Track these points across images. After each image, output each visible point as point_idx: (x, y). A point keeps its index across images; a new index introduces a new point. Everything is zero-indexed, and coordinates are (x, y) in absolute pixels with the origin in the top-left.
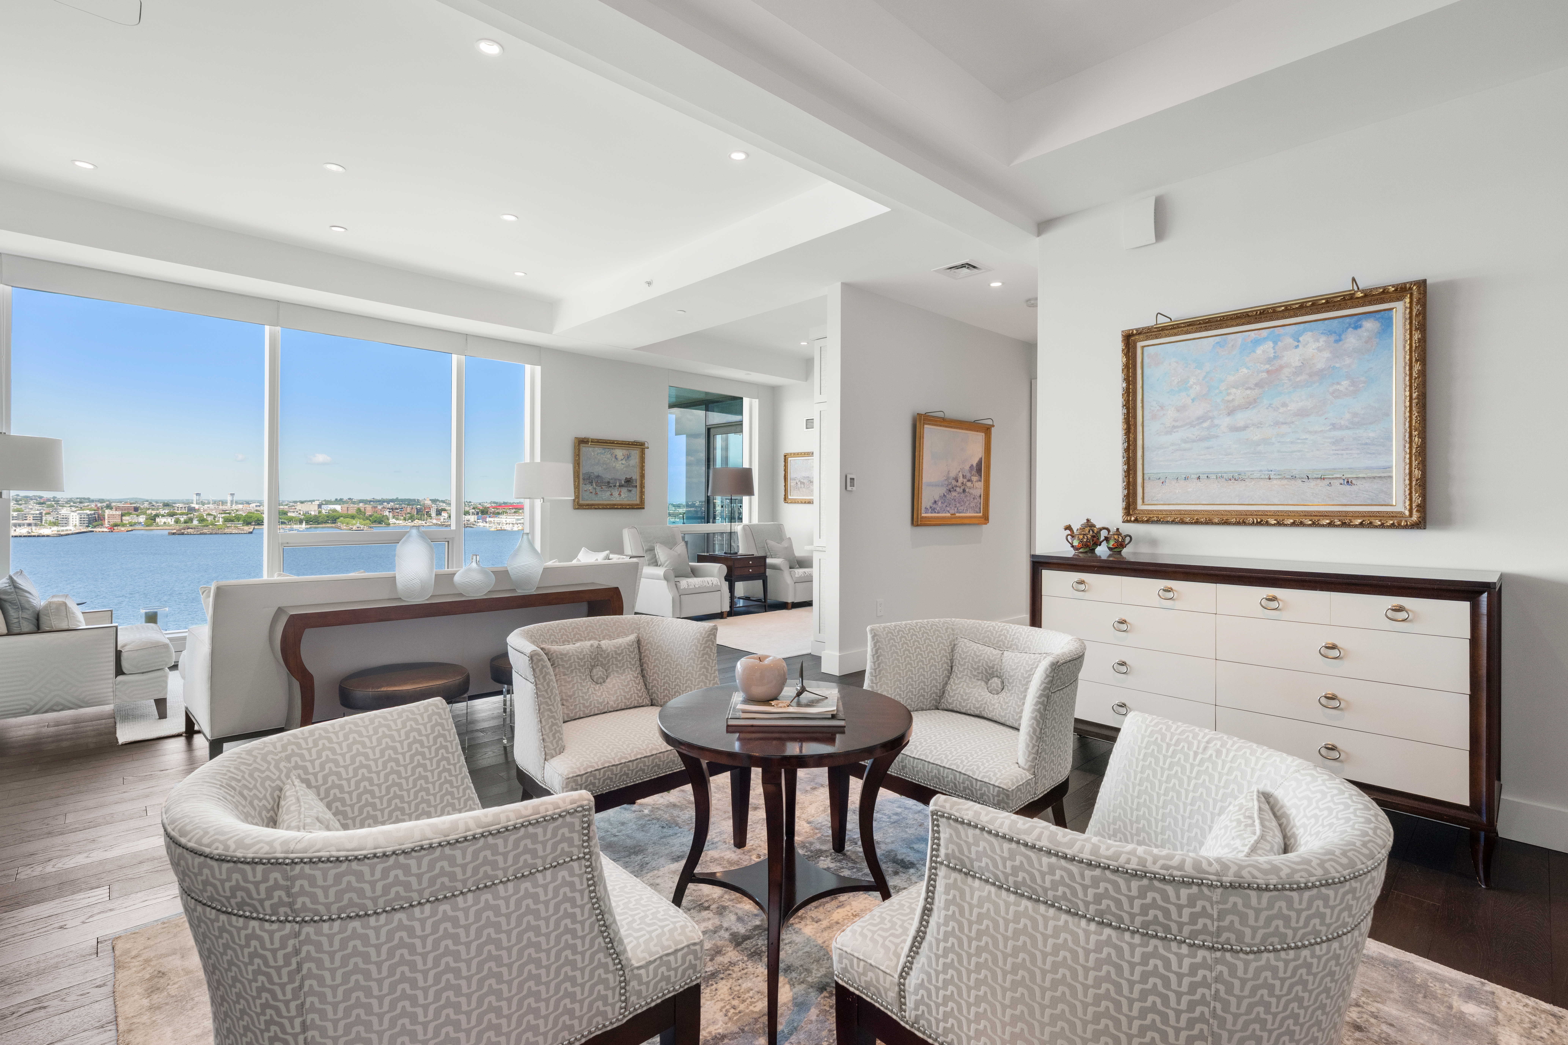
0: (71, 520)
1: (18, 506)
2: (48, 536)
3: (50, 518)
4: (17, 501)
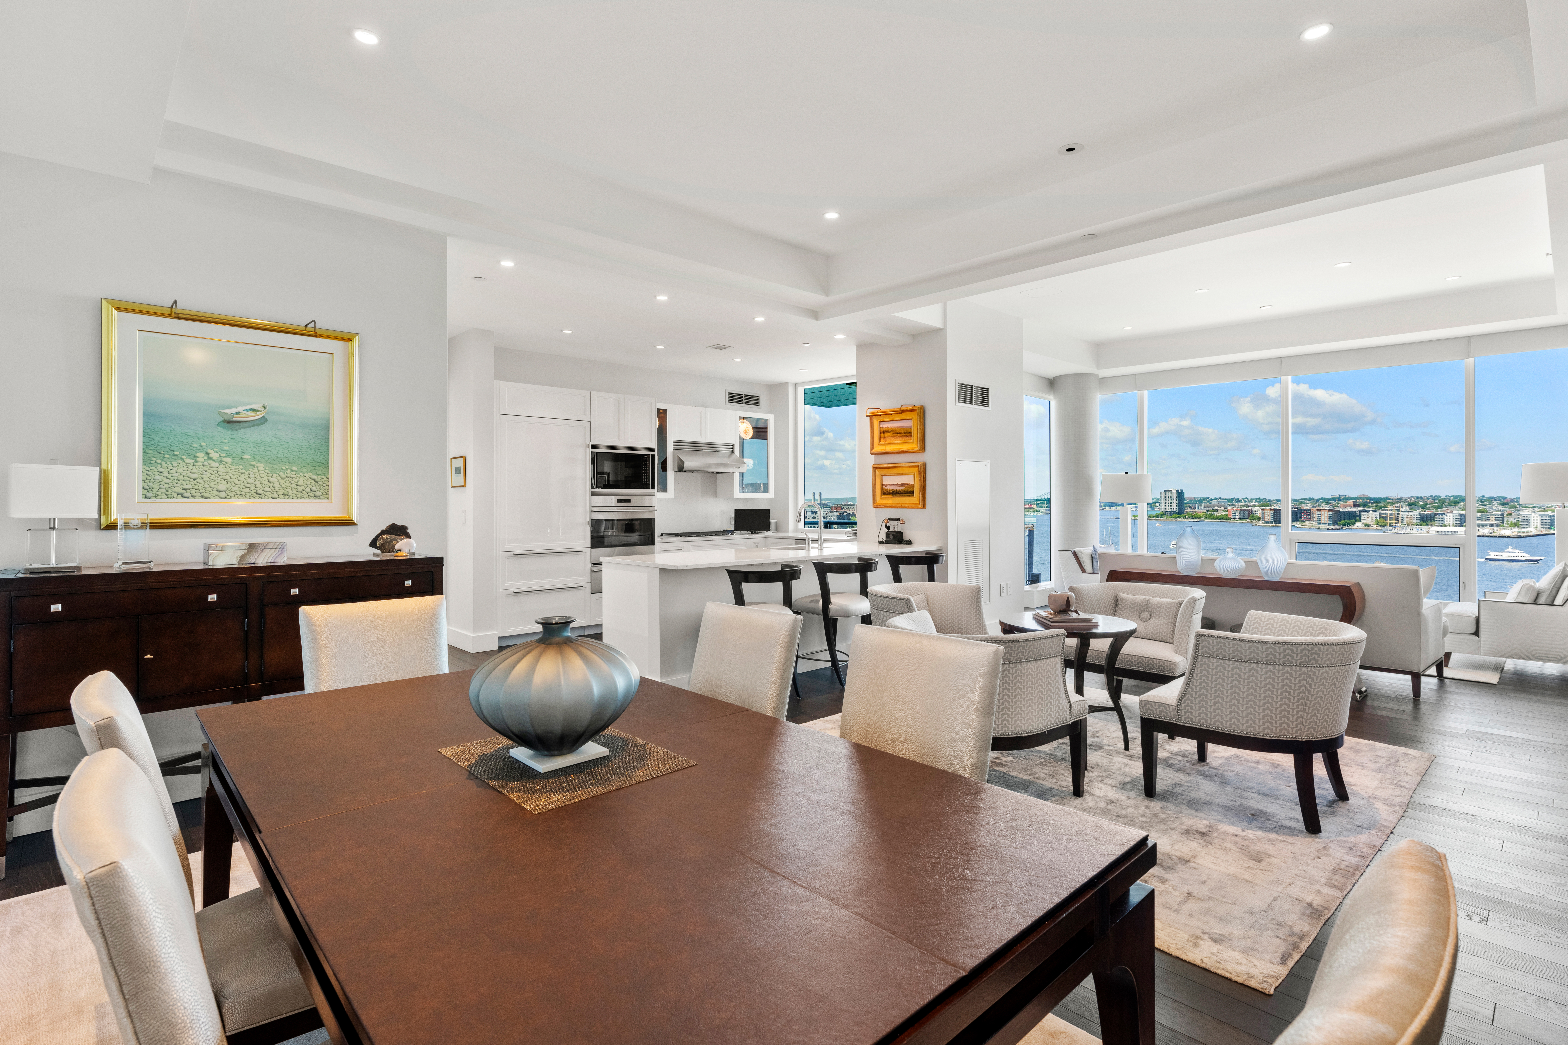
0: (1532, 521)
1: (1483, 507)
2: (1509, 537)
3: (1511, 519)
4: (1482, 502)
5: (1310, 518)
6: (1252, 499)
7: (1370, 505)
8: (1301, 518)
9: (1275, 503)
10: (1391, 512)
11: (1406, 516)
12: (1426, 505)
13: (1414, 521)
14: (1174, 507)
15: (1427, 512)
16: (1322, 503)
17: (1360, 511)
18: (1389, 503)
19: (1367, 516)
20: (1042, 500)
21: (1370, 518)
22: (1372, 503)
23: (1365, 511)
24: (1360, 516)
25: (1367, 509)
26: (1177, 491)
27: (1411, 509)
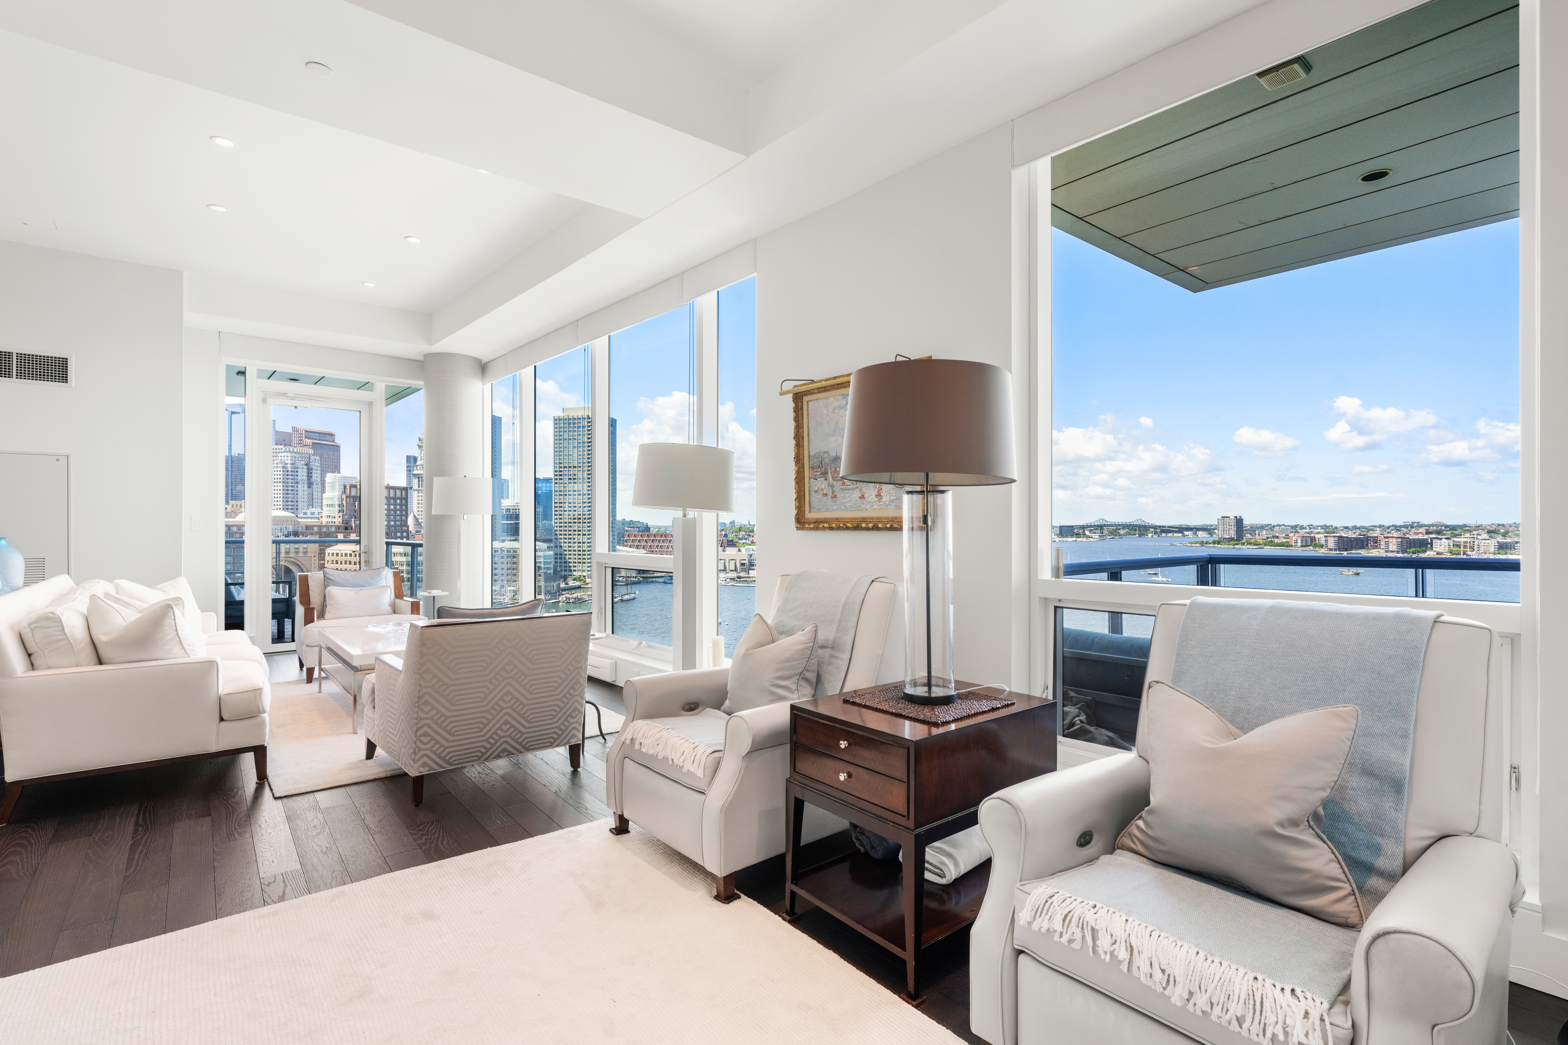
5: (1377, 546)
6: (1317, 526)
7: (1445, 532)
8: (1367, 545)
9: (1342, 530)
10: (1465, 540)
11: (1483, 544)
12: (1507, 532)
13: (1493, 550)
14: (1233, 533)
15: (1509, 540)
16: (1392, 530)
17: (1432, 539)
18: (1465, 530)
19: (1439, 544)
20: (1095, 526)
21: (1443, 546)
22: (1447, 531)
23: (1438, 538)
24: (1431, 544)
25: (1439, 537)
26: (1236, 517)
27: (1490, 537)
